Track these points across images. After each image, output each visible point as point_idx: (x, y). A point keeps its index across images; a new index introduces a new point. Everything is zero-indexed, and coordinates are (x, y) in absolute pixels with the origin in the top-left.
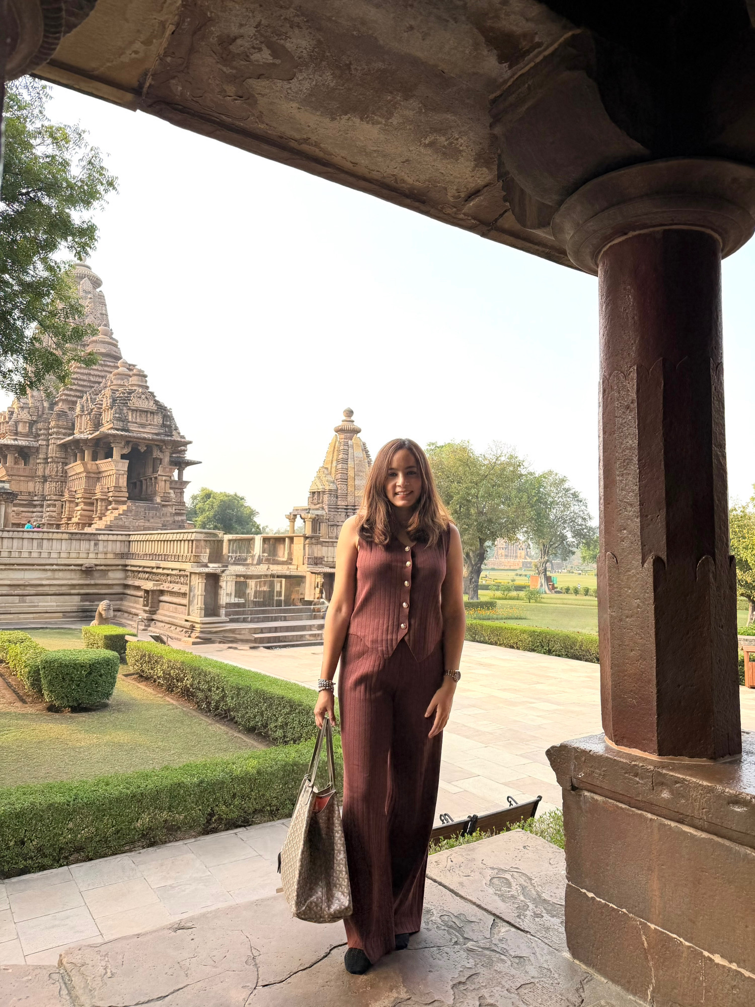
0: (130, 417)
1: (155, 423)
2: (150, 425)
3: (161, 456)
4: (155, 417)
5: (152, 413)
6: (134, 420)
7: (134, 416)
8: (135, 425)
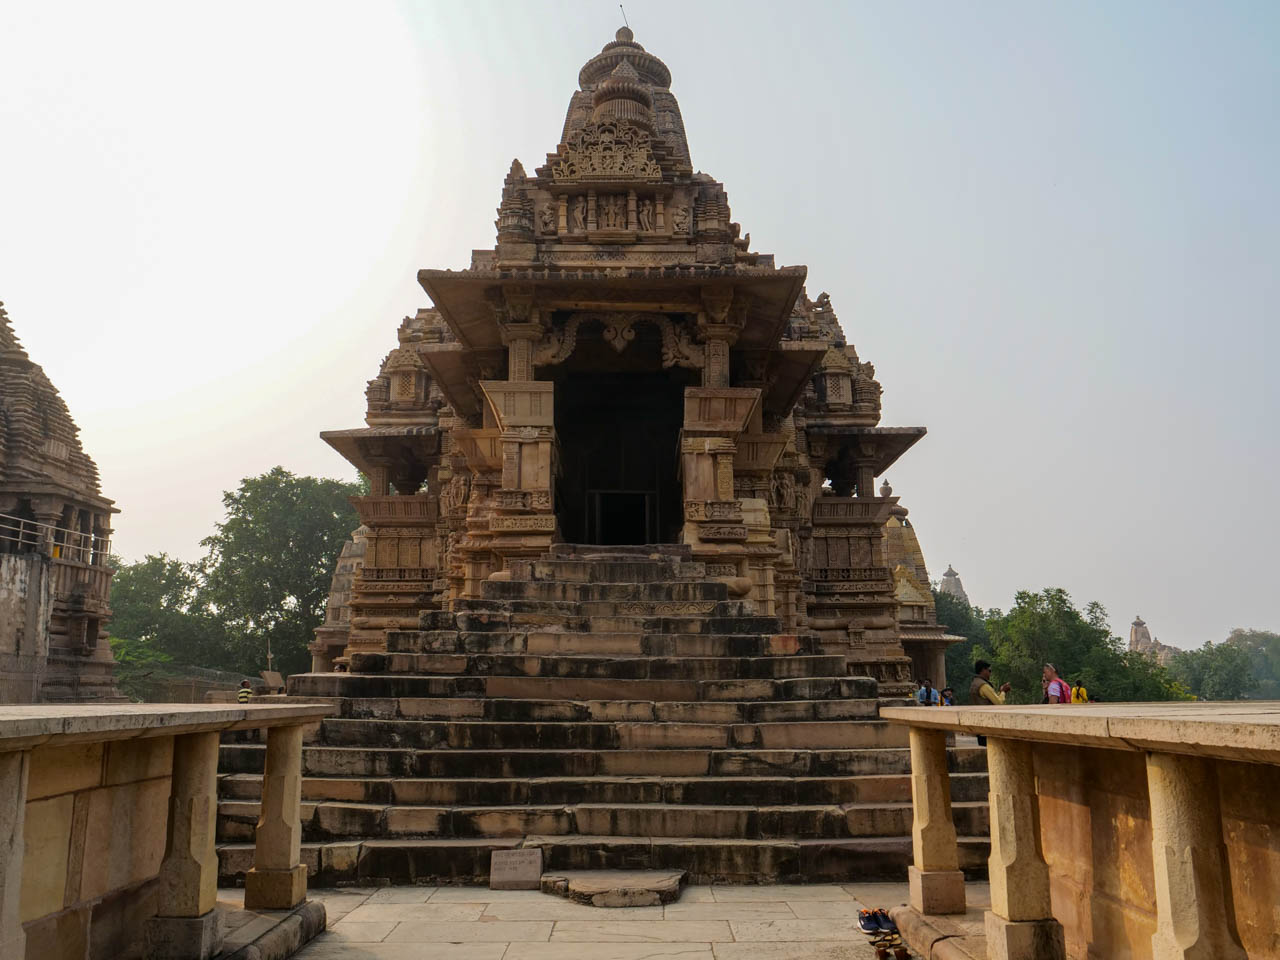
0: (563, 222)
1: (661, 232)
2: (639, 240)
3: (693, 357)
4: (660, 208)
5: (647, 195)
6: (577, 232)
7: (578, 215)
8: (585, 248)
